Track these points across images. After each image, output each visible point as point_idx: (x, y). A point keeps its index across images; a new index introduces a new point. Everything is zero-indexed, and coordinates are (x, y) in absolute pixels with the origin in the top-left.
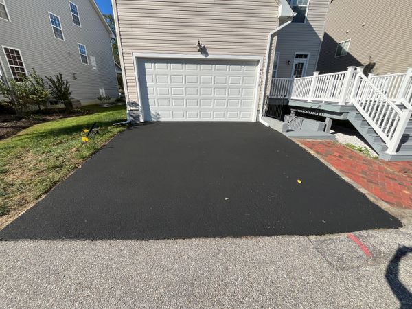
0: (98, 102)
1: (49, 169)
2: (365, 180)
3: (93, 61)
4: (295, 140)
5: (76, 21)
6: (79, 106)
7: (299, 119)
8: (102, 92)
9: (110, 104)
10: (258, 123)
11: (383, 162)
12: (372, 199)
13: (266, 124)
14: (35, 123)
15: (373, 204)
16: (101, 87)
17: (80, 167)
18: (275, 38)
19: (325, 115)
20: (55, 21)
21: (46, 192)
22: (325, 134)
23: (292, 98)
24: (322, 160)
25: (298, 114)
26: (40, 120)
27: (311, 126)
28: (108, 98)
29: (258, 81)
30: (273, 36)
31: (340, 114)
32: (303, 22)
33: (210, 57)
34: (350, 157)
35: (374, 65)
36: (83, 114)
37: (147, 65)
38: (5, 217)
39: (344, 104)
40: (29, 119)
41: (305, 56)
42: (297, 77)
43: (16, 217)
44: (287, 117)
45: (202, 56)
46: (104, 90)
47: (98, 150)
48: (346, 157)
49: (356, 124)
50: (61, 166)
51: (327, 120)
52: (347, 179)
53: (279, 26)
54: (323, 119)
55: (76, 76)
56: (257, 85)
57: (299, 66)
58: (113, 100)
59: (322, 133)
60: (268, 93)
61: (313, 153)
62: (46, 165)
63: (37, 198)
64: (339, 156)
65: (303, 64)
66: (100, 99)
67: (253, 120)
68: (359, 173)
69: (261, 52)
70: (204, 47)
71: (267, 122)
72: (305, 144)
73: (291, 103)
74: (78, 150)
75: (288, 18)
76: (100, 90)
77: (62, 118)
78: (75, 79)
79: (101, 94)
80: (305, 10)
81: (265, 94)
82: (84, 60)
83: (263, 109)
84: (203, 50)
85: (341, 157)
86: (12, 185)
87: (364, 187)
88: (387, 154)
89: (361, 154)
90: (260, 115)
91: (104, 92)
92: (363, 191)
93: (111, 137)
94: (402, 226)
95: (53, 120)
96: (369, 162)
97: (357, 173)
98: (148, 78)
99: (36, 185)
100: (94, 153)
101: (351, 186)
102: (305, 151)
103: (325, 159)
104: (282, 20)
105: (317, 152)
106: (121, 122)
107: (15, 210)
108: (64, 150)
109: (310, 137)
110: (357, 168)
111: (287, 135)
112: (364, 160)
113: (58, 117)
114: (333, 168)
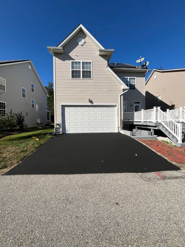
0: (36, 126)
1: (21, 152)
2: (168, 154)
3: (37, 107)
4: (136, 139)
5: (33, 90)
6: (27, 128)
7: (139, 130)
8: (39, 121)
9: (42, 126)
10: (119, 133)
11: (178, 147)
12: (169, 161)
13: (123, 133)
14: (6, 136)
15: (170, 163)
16: (38, 119)
17: (35, 151)
18: (122, 97)
19: (150, 128)
20: (24, 91)
21: (21, 160)
22: (152, 136)
23: (135, 121)
24: (148, 147)
25: (139, 128)
26: (9, 134)
27: (145, 133)
28: (41, 124)
29: (117, 114)
30: (121, 96)
31: (156, 127)
32: (135, 89)
33: (94, 104)
34: (162, 145)
35: (174, 105)
36: (29, 131)
37: (66, 108)
38: (6, 169)
39: (156, 122)
40: (3, 133)
41: (139, 103)
42: (135, 111)
43: (10, 169)
44: (134, 130)
45: (91, 104)
46: (40, 120)
47: (42, 145)
48: (160, 146)
49: (163, 131)
50: (26, 151)
51: (152, 130)
52: (159, 154)
53: (123, 92)
54: (150, 130)
55: (28, 113)
56: (117, 115)
57: (137, 107)
58: (44, 125)
59: (150, 136)
60: (122, 119)
61: (144, 144)
62: (19, 151)
63: (18, 162)
64: (157, 145)
65: (138, 106)
66: (37, 124)
67: (116, 131)
68: (165, 151)
69: (117, 102)
70: (91, 101)
71: (123, 132)
72: (141, 141)
73: (135, 123)
74: (33, 145)
75: (126, 89)
76: (38, 120)
77: (19, 133)
78: (27, 115)
79: (38, 122)
80: (135, 85)
81: (121, 119)
82: (33, 106)
83: (121, 126)
84: (91, 102)
85: (158, 146)
86: (6, 158)
87: (166, 157)
88: (179, 143)
89: (168, 144)
90: (120, 129)
91: (40, 121)
92: (166, 158)
93: (47, 140)
94: (180, 170)
95: (15, 134)
96: (171, 148)
97: (164, 152)
98: (66, 113)
99: (17, 158)
100: (40, 146)
101: (161, 157)
102: (141, 143)
103: (150, 147)
104: (124, 90)
105: (146, 144)
106: (51, 134)
107: (9, 166)
108: (26, 145)
109: (144, 138)
110: (165, 150)
111: (132, 137)
112: (169, 147)
113: (17, 133)
114: (153, 150)
